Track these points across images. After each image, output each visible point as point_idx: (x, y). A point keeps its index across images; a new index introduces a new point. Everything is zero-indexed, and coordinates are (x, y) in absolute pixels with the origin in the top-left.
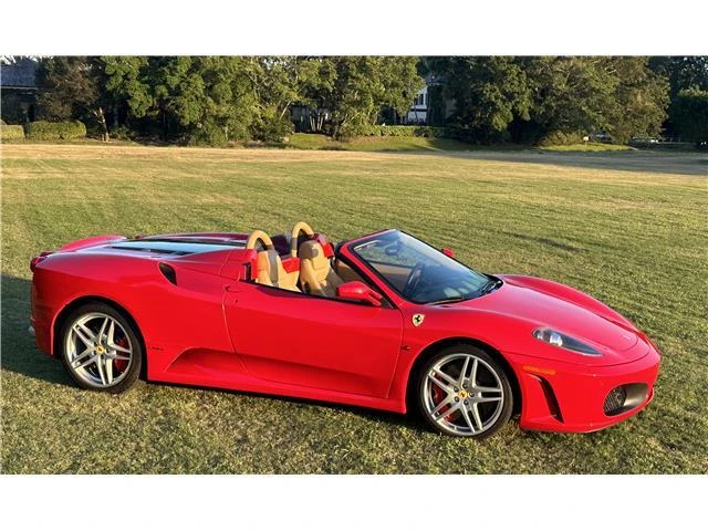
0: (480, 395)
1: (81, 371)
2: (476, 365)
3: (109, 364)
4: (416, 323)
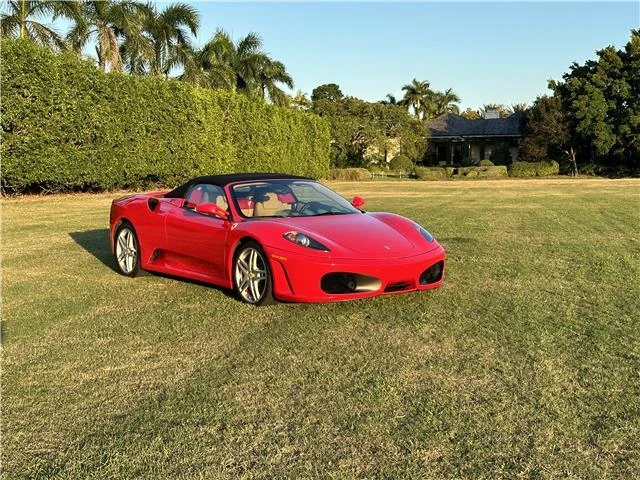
0: (259, 275)
1: (122, 264)
2: (256, 255)
3: (131, 258)
4: (232, 228)
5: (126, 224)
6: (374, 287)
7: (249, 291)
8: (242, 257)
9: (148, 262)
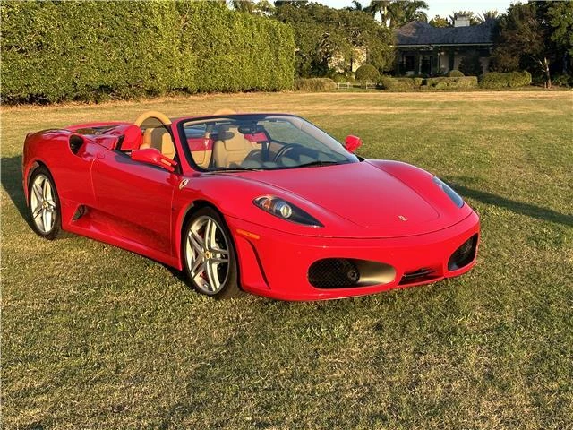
0: (218, 256)
1: (37, 220)
2: (214, 227)
3: (49, 214)
4: (181, 186)
5: (43, 169)
6: (385, 279)
7: (205, 276)
8: (195, 228)
9: (70, 222)
